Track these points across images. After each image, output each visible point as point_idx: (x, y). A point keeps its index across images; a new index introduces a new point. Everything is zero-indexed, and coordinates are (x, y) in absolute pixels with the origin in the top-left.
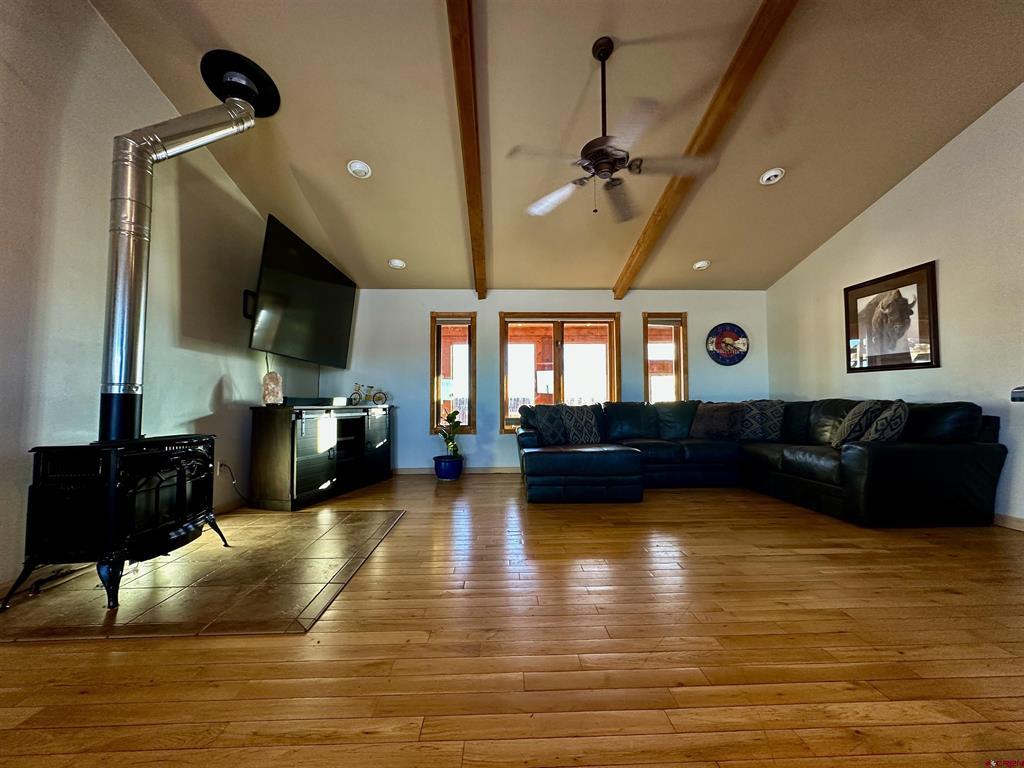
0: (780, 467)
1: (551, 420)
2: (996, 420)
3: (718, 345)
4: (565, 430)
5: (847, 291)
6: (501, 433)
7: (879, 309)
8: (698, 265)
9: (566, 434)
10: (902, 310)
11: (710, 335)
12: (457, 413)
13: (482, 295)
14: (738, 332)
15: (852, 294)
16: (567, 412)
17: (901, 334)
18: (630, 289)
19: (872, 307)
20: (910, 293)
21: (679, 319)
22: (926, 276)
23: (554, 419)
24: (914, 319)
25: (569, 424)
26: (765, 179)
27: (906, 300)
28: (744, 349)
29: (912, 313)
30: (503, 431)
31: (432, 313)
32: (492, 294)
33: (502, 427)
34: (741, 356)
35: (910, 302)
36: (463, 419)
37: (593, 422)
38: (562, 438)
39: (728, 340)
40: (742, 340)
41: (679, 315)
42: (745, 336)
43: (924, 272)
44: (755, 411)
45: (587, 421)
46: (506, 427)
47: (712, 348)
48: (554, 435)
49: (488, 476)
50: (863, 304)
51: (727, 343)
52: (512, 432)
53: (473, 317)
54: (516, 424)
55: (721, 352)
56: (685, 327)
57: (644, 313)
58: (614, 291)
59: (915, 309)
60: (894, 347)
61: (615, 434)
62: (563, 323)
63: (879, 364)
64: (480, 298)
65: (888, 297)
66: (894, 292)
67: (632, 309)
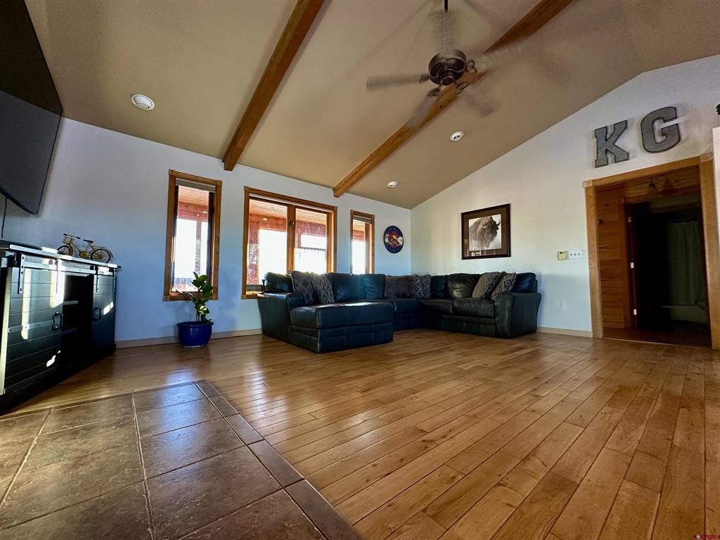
0: (451, 311)
3: (390, 239)
4: (315, 292)
5: (463, 214)
6: (243, 298)
7: (481, 226)
8: (391, 184)
10: (493, 227)
11: (385, 232)
13: (229, 167)
14: (399, 233)
15: (466, 217)
17: (492, 240)
18: (345, 191)
19: (477, 224)
20: (497, 218)
21: (369, 219)
22: (505, 210)
23: (307, 284)
24: (499, 232)
26: (453, 137)
27: (495, 222)
28: (401, 244)
29: (498, 229)
30: (245, 296)
31: (171, 171)
32: (238, 168)
33: (244, 293)
34: (400, 248)
35: (497, 223)
37: (331, 287)
39: (394, 237)
40: (400, 238)
41: (370, 216)
42: (402, 236)
43: (505, 209)
44: (419, 281)
45: (328, 286)
46: (248, 293)
47: (387, 240)
50: (472, 222)
52: (255, 297)
53: (218, 185)
54: (257, 290)
55: (391, 244)
56: (373, 223)
57: (352, 211)
58: (334, 190)
59: (500, 227)
60: (488, 246)
62: (295, 207)
63: (485, 255)
64: (226, 169)
65: (486, 220)
66: (489, 217)
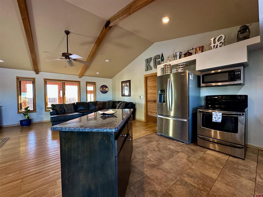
1: (60, 108)
2: (135, 105)
3: (102, 89)
4: (65, 110)
6: (45, 111)
8: (97, 73)
9: (65, 111)
11: (101, 87)
12: (29, 107)
14: (106, 87)
15: (122, 83)
16: (65, 105)
18: (82, 76)
20: (128, 84)
23: (61, 107)
25: (65, 108)
26: (106, 61)
28: (107, 90)
31: (17, 77)
32: (41, 73)
34: (107, 92)
35: (128, 86)
36: (31, 108)
37: (72, 107)
38: (64, 112)
39: (104, 88)
40: (107, 89)
41: (94, 83)
42: (108, 88)
43: (129, 81)
44: (108, 103)
45: (71, 107)
46: (47, 110)
47: (101, 90)
48: (61, 111)
49: (41, 123)
50: (123, 85)
51: (104, 89)
52: (49, 111)
53: (34, 79)
54: (50, 109)
55: (103, 91)
56: (96, 85)
57: (86, 82)
58: (79, 76)
61: (79, 109)
62: (65, 82)
64: (36, 74)
66: (126, 84)
67: (83, 80)
